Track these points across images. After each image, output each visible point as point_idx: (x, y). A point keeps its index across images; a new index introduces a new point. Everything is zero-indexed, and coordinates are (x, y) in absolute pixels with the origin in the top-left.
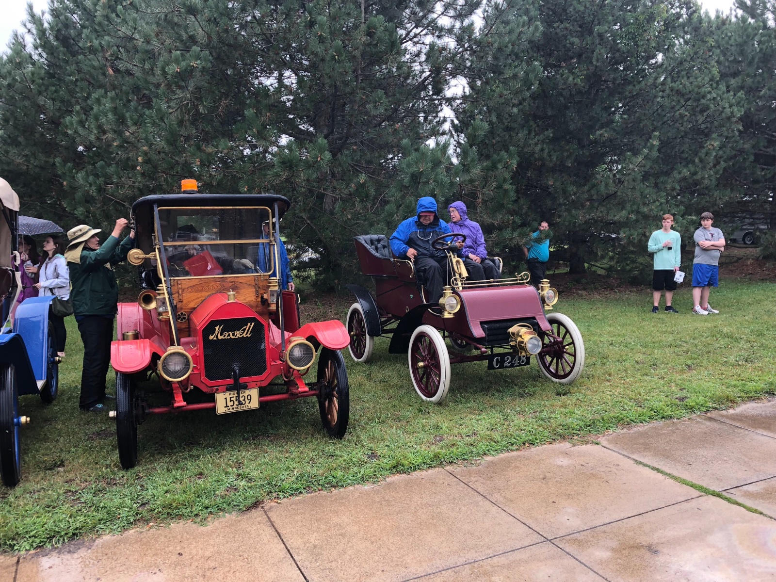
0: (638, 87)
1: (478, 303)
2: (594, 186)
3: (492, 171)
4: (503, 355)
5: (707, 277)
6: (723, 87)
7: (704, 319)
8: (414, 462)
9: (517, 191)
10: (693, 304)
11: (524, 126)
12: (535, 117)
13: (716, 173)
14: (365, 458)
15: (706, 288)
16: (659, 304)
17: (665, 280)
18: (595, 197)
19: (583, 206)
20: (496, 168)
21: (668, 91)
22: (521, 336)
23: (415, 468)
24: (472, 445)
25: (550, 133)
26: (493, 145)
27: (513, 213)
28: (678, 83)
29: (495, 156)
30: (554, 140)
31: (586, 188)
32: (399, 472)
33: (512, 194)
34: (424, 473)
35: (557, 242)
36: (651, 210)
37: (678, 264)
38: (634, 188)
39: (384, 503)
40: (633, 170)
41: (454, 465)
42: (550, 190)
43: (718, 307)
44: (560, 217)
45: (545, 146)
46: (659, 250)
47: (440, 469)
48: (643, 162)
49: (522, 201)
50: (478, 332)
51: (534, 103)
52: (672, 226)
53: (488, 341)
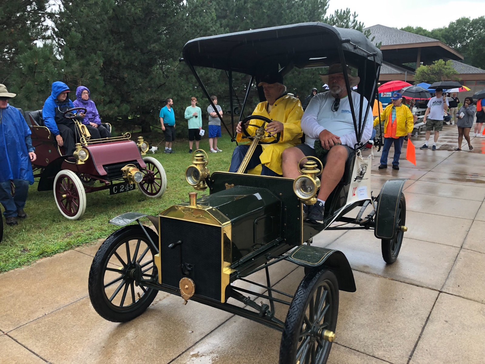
0: (173, 19)
1: (99, 153)
2: (152, 79)
3: (87, 66)
4: (118, 185)
5: (216, 132)
6: (218, 25)
7: (215, 155)
8: (54, 249)
9: (104, 80)
10: (210, 148)
11: (105, 38)
12: (112, 32)
13: (217, 74)
14: (20, 252)
15: (216, 138)
16: (192, 148)
17: (194, 134)
18: (153, 86)
19: (147, 91)
20: (89, 64)
21: (190, 24)
22: (130, 172)
23: (55, 253)
24: (90, 234)
25: (122, 43)
26: (86, 49)
27: (103, 94)
28: (195, 19)
29: (88, 57)
30: (126, 48)
31: (147, 80)
32: (45, 257)
33: (102, 82)
34: (62, 254)
35: (133, 113)
36: (185, 94)
37: (201, 126)
38: (175, 81)
39: (37, 275)
40: (174, 70)
41: (80, 247)
42: (125, 80)
43: (222, 148)
44: (133, 97)
45: (120, 52)
46: (191, 118)
47: (72, 250)
48: (179, 65)
49: (108, 87)
50: (102, 172)
51: (110, 23)
52: (196, 103)
53: (109, 177)
